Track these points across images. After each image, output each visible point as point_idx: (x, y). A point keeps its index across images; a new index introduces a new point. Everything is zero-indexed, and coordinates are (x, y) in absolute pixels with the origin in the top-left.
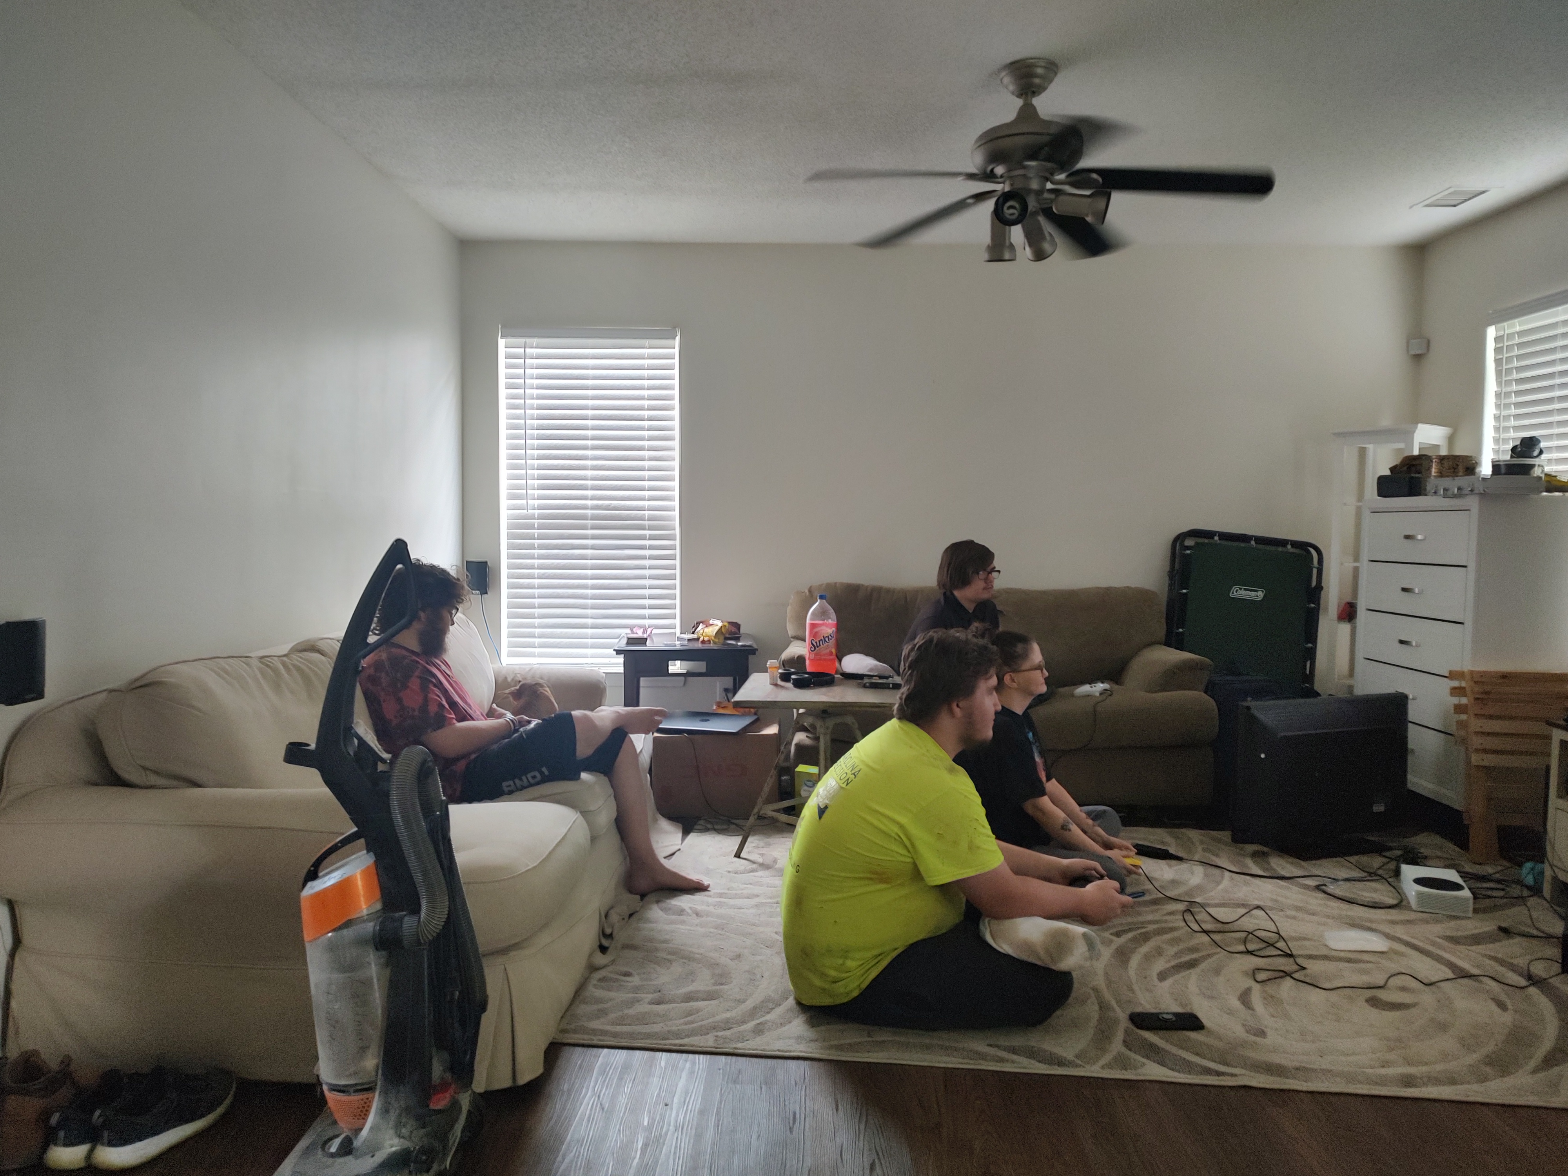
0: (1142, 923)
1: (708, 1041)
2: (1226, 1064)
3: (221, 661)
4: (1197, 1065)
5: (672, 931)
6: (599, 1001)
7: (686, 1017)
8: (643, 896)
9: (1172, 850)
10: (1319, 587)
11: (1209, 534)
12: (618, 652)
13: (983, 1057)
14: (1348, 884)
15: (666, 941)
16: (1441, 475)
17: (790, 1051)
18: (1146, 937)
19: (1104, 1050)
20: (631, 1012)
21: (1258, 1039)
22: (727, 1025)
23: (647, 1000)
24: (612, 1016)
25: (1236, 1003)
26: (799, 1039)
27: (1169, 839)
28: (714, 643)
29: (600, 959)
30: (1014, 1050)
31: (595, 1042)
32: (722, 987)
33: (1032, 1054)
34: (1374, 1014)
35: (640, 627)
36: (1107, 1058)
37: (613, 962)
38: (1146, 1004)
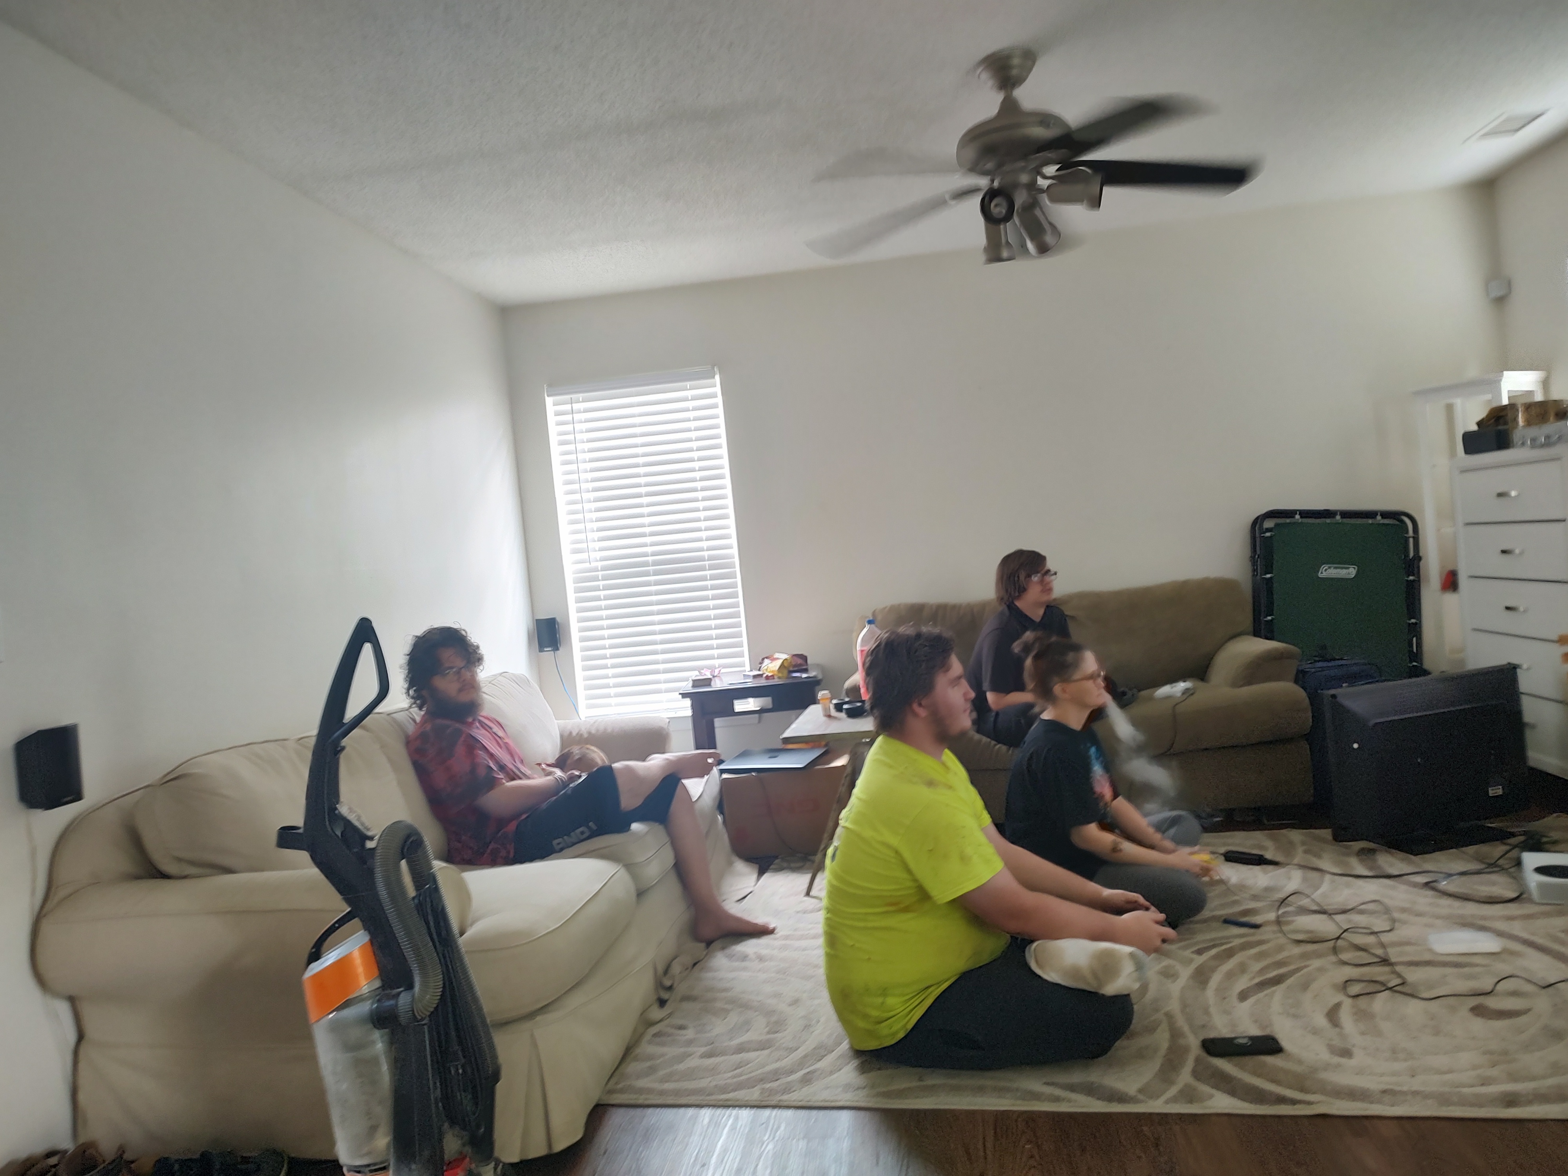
0: (1228, 937)
1: (754, 1094)
2: (1303, 1090)
3: (255, 747)
4: (1271, 1093)
5: (733, 979)
6: (650, 1057)
7: (735, 1069)
8: (709, 943)
9: (1268, 856)
10: (1418, 558)
11: (1289, 514)
12: (684, 695)
13: (1036, 1096)
14: (1464, 878)
15: (726, 990)
16: (1529, 423)
17: (836, 1101)
18: (1230, 953)
19: (1171, 1082)
20: (681, 1067)
21: (1343, 1061)
22: (776, 1075)
23: (699, 1054)
24: (661, 1073)
25: (1321, 1021)
26: (847, 1087)
27: (1269, 843)
28: (779, 678)
29: (656, 1013)
30: (1072, 1088)
31: (640, 1102)
32: (776, 1035)
33: (1090, 1090)
34: (1478, 1025)
35: (708, 668)
36: (1173, 1091)
37: (670, 1015)
38: (1221, 1028)
